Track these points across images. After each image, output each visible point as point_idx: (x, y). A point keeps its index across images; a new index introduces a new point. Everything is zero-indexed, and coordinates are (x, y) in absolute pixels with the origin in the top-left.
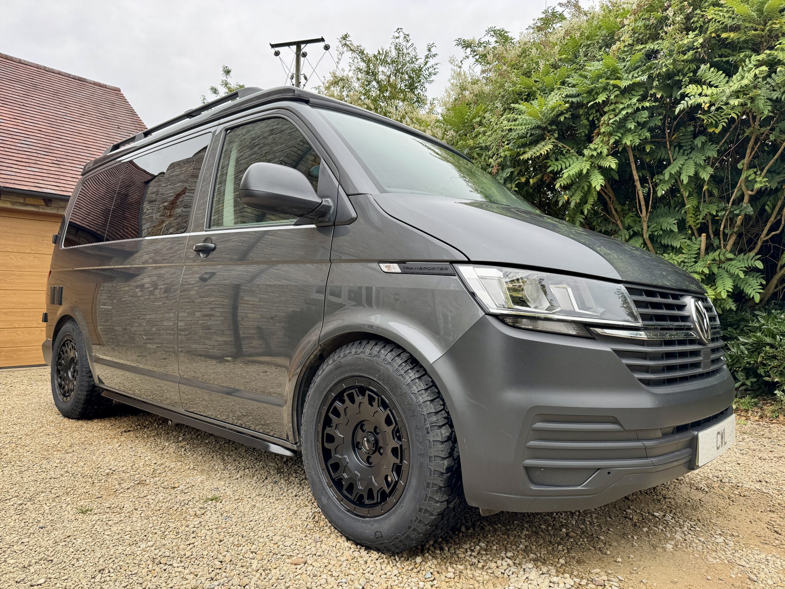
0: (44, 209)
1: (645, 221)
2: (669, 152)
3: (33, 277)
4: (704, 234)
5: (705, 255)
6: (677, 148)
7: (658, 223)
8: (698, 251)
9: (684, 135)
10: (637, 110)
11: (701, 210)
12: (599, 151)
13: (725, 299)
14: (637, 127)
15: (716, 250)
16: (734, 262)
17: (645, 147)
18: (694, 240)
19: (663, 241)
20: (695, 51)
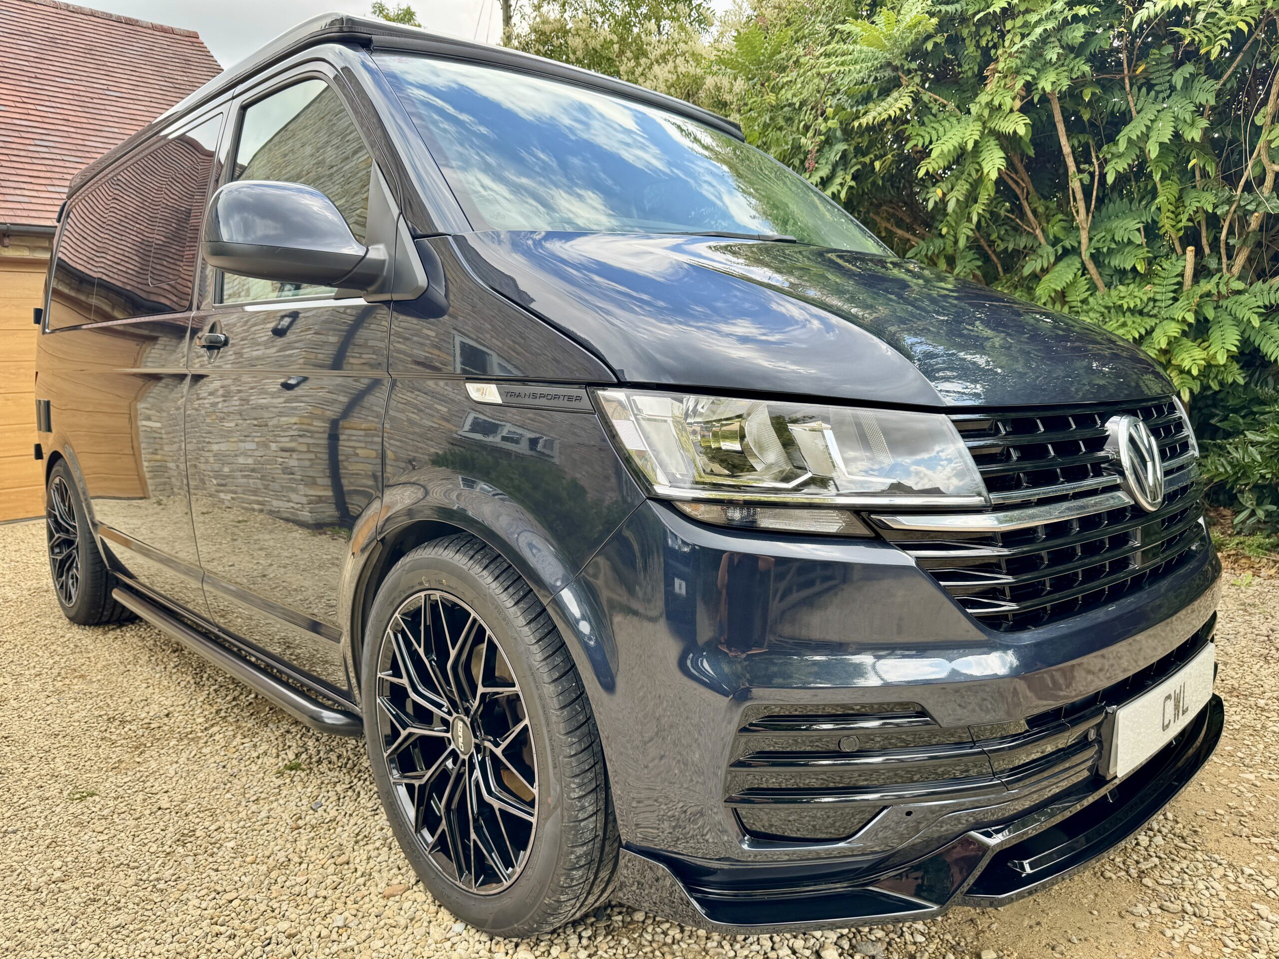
1: (1083, 228)
2: (1130, 98)
4: (1191, 249)
5: (1192, 285)
6: (1144, 90)
7: (1108, 231)
8: (1179, 279)
9: (1157, 64)
10: (1065, 23)
11: (1187, 203)
12: (996, 103)
13: (1224, 365)
14: (1066, 56)
15: (1213, 275)
16: (1242, 298)
17: (1081, 92)
18: (1174, 256)
19: (1116, 262)
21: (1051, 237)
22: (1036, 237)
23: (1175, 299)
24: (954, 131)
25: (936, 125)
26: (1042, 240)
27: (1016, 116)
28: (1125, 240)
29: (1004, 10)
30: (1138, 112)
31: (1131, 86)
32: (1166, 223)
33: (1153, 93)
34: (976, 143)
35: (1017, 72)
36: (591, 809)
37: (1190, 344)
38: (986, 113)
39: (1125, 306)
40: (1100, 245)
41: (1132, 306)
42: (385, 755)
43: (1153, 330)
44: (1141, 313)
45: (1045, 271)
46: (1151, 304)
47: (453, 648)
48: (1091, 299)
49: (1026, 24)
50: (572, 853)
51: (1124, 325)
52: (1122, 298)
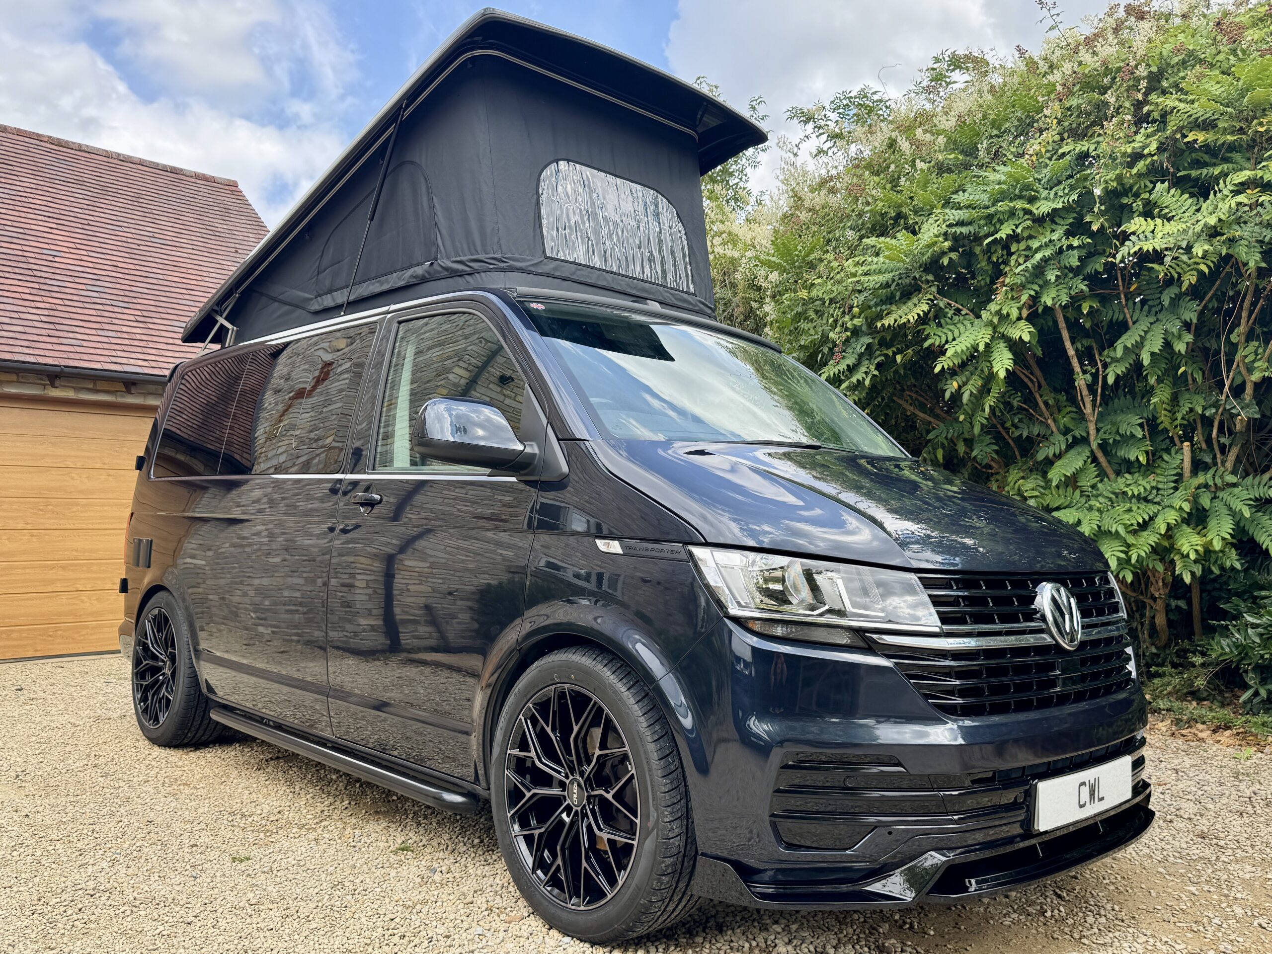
0: (123, 397)
1: (1091, 421)
2: (1126, 310)
3: (105, 508)
4: (1187, 444)
5: (1190, 477)
6: (1138, 304)
7: (1113, 424)
8: (1178, 470)
9: (1148, 284)
10: (1061, 251)
11: (1181, 403)
12: (1004, 312)
13: (1222, 551)
14: (1066, 275)
15: (1210, 468)
16: (1236, 490)
17: (1080, 305)
18: (1173, 451)
19: (1121, 453)
20: (1149, 160)
21: (1062, 427)
22: (1048, 426)
23: (1176, 489)
24: (967, 334)
25: (952, 327)
26: (1054, 429)
27: (1022, 323)
28: (1128, 433)
29: (1008, 236)
30: (1134, 323)
31: (1127, 300)
32: (1164, 419)
33: (1146, 307)
34: (987, 345)
35: (1023, 286)
36: (677, 831)
37: (1189, 530)
38: (996, 320)
39: (1130, 493)
40: (1107, 436)
41: (1136, 493)
42: (509, 815)
43: (1156, 515)
44: (1146, 500)
45: (1059, 456)
46: (1154, 492)
47: (576, 725)
48: (1099, 485)
49: (1029, 248)
50: (663, 862)
51: (1130, 510)
52: (1128, 485)
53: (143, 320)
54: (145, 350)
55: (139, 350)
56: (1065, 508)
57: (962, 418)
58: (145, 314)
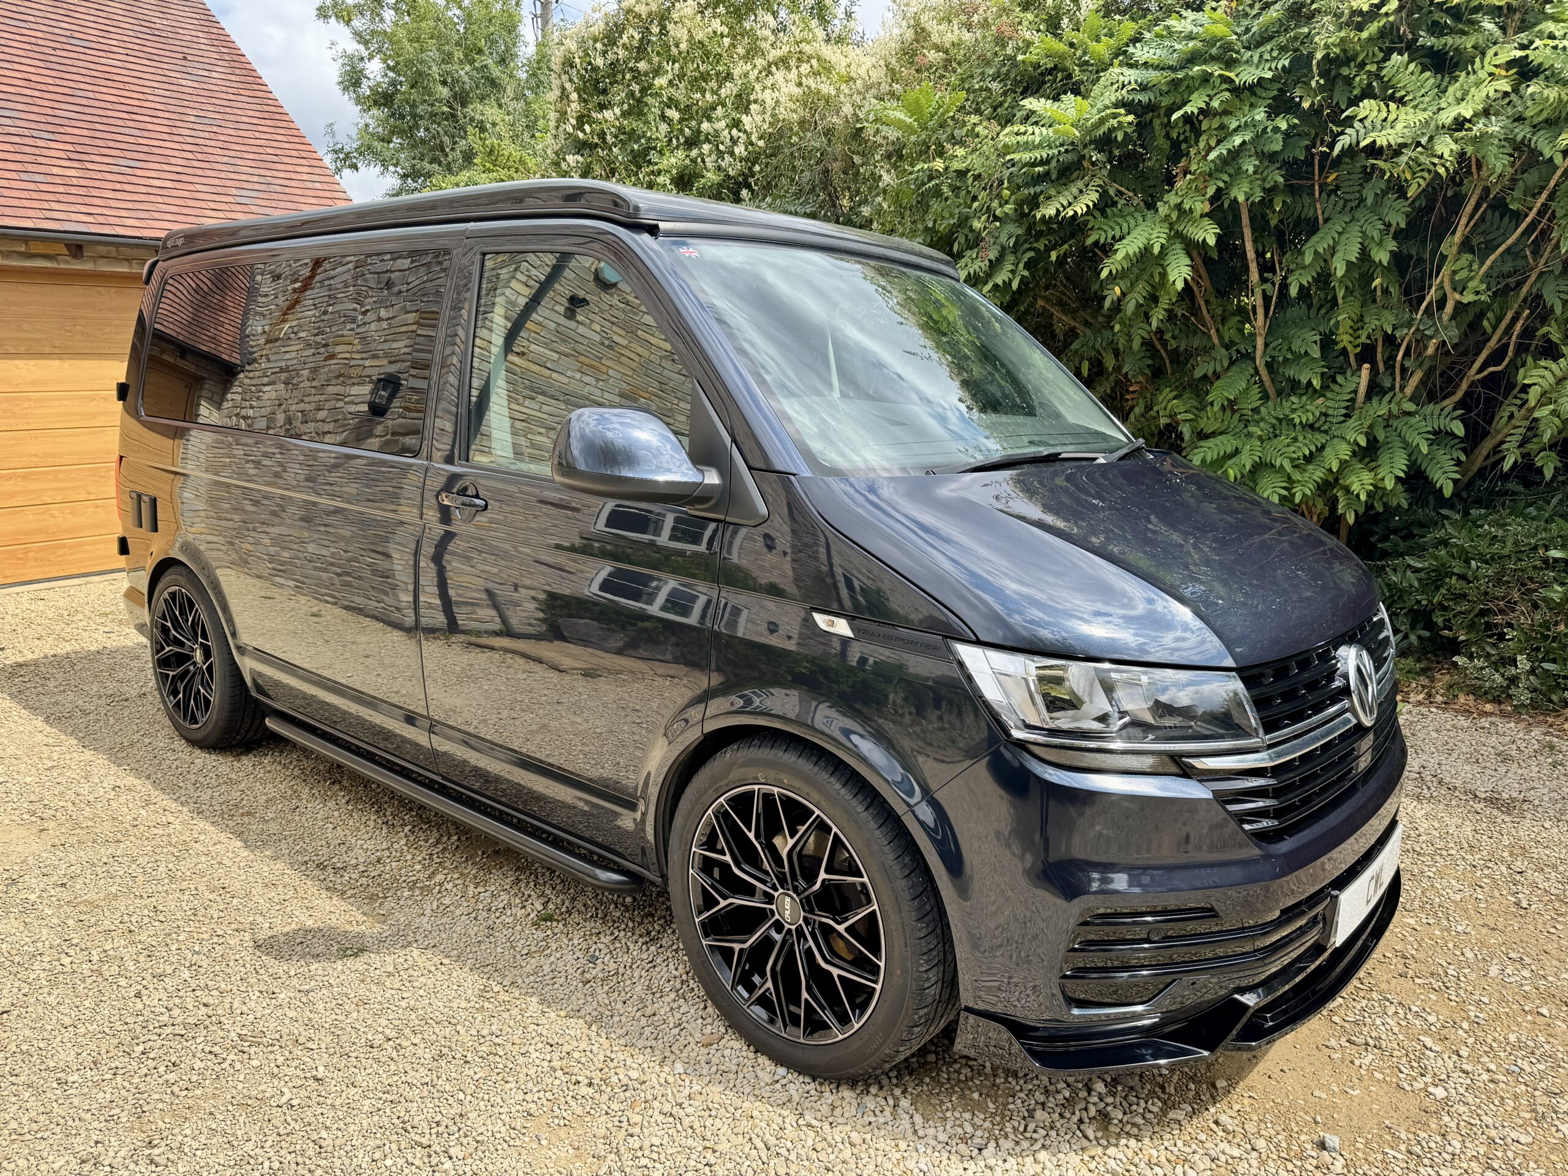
0: (67, 262)
1: (1260, 334)
2: (1318, 205)
4: (1366, 366)
5: (1364, 404)
6: (1333, 197)
7: (1284, 339)
8: (1352, 395)
9: (1347, 172)
11: (1367, 320)
12: (1187, 207)
13: (1390, 489)
15: (1385, 393)
16: (1413, 421)
17: (1273, 201)
18: (1349, 372)
19: (1291, 372)
20: (1384, 21)
21: (1227, 340)
22: (1210, 337)
23: (1347, 416)
24: (1139, 230)
25: (1119, 220)
26: (1216, 341)
27: (1206, 221)
28: (1302, 351)
29: (1200, 110)
30: (1326, 220)
31: (1321, 193)
32: (1344, 339)
33: (1341, 202)
34: (1162, 245)
35: (1210, 176)
37: (1359, 466)
38: (1174, 215)
39: (1297, 421)
40: (1276, 353)
41: (1304, 420)
43: (1323, 447)
44: (1311, 426)
45: (1217, 375)
46: (1323, 419)
48: (1263, 409)
49: (1222, 127)
51: (1295, 441)
52: (1294, 411)
53: (77, 157)
54: (87, 200)
55: (80, 200)
56: (1221, 433)
57: (1117, 328)
58: (79, 148)
